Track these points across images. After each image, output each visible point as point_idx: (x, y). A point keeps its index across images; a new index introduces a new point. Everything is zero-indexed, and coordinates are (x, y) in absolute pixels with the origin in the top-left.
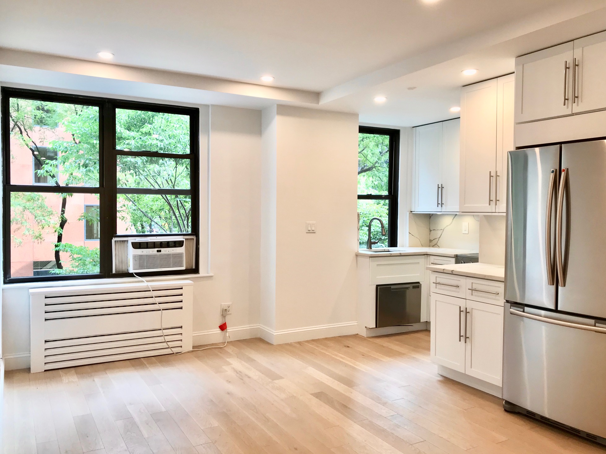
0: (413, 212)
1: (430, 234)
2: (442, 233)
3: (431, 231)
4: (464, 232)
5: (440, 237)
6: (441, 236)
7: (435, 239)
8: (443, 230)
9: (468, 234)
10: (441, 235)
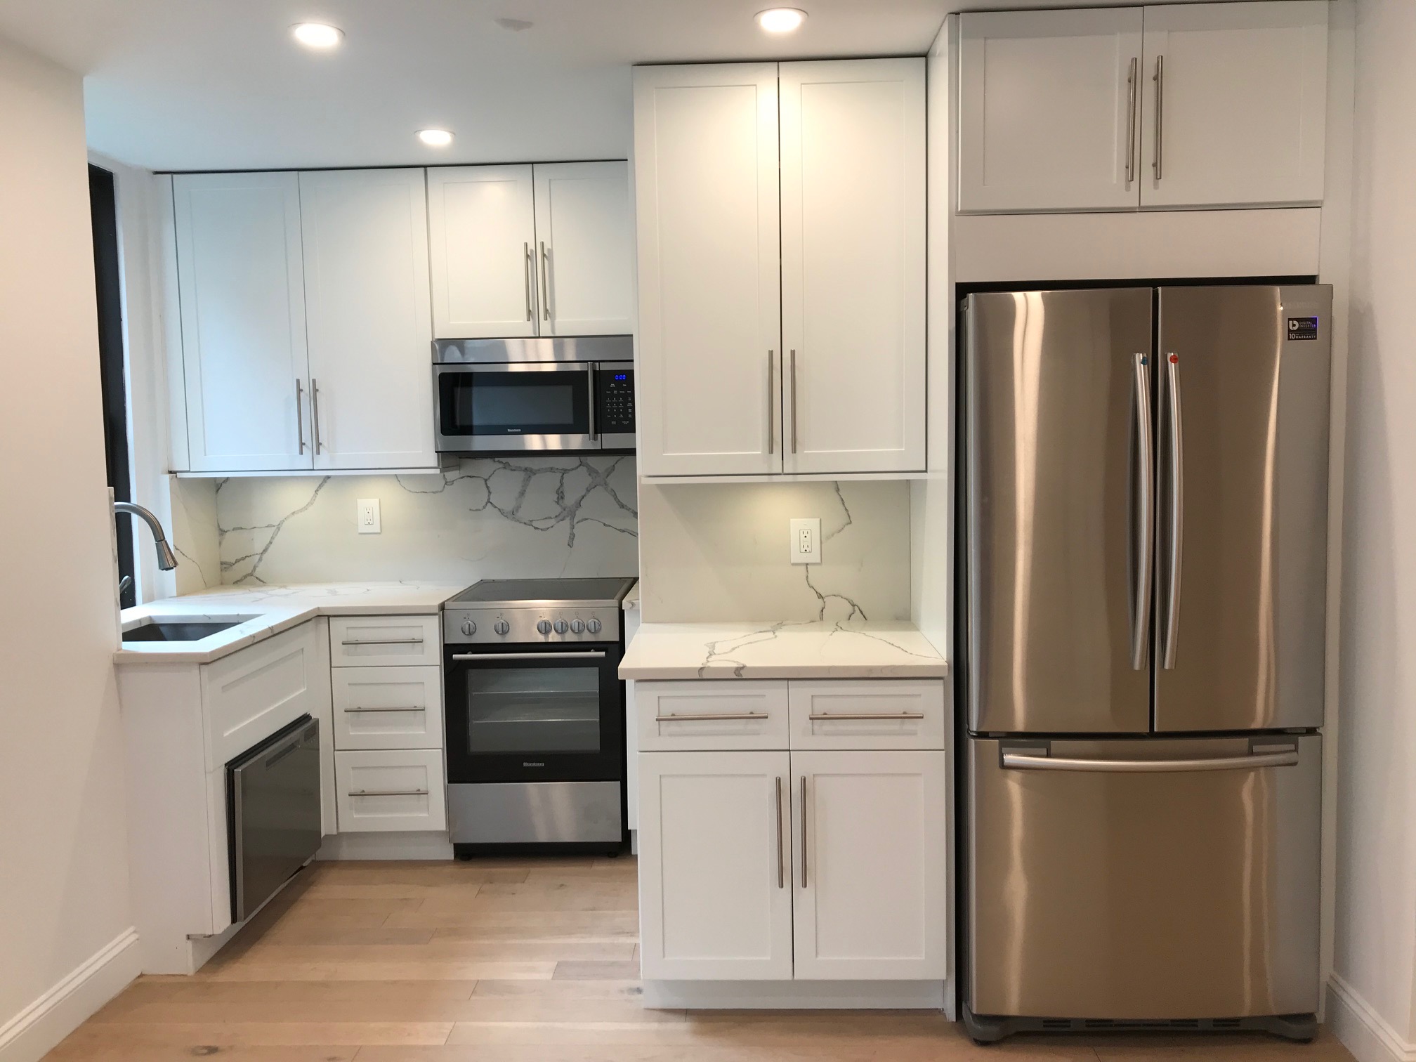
0: (179, 475)
1: (220, 543)
2: (273, 538)
3: (222, 532)
4: (363, 528)
5: (265, 551)
6: (272, 546)
7: (243, 559)
8: (279, 529)
9: (379, 533)
10: (271, 543)
